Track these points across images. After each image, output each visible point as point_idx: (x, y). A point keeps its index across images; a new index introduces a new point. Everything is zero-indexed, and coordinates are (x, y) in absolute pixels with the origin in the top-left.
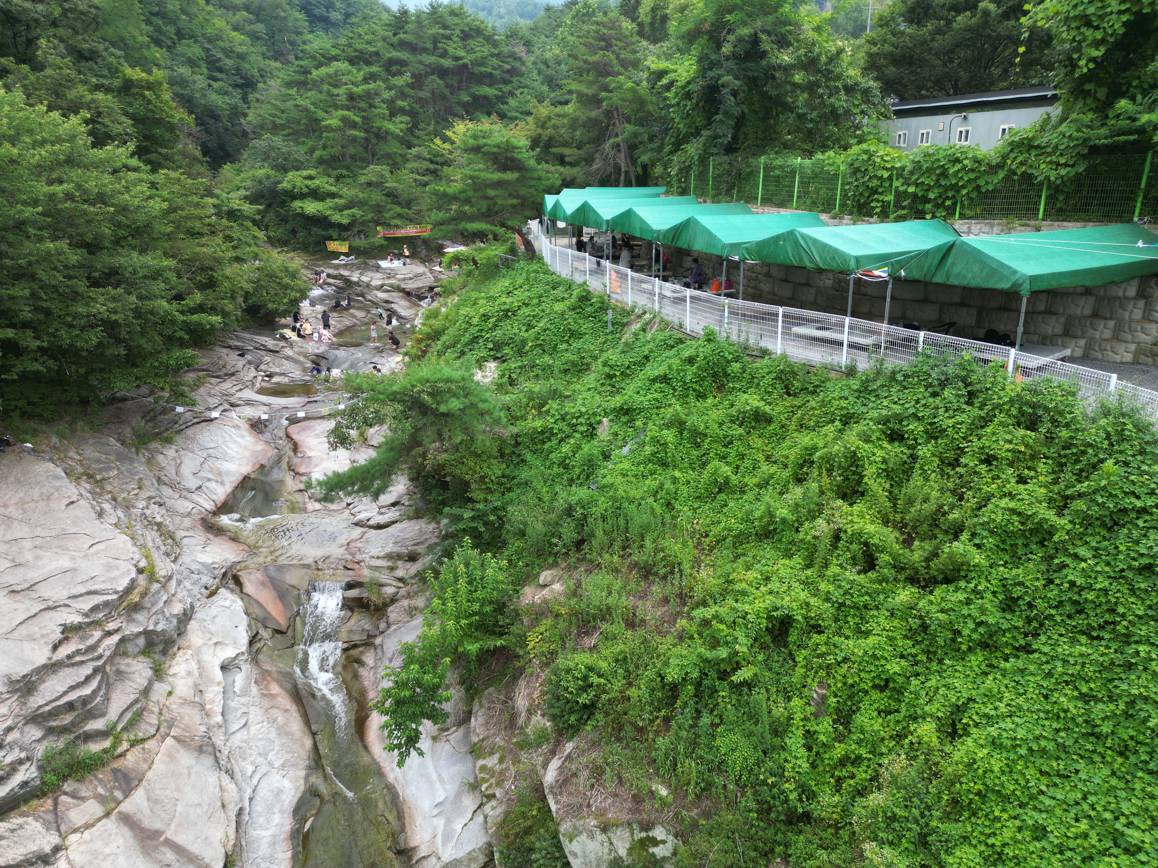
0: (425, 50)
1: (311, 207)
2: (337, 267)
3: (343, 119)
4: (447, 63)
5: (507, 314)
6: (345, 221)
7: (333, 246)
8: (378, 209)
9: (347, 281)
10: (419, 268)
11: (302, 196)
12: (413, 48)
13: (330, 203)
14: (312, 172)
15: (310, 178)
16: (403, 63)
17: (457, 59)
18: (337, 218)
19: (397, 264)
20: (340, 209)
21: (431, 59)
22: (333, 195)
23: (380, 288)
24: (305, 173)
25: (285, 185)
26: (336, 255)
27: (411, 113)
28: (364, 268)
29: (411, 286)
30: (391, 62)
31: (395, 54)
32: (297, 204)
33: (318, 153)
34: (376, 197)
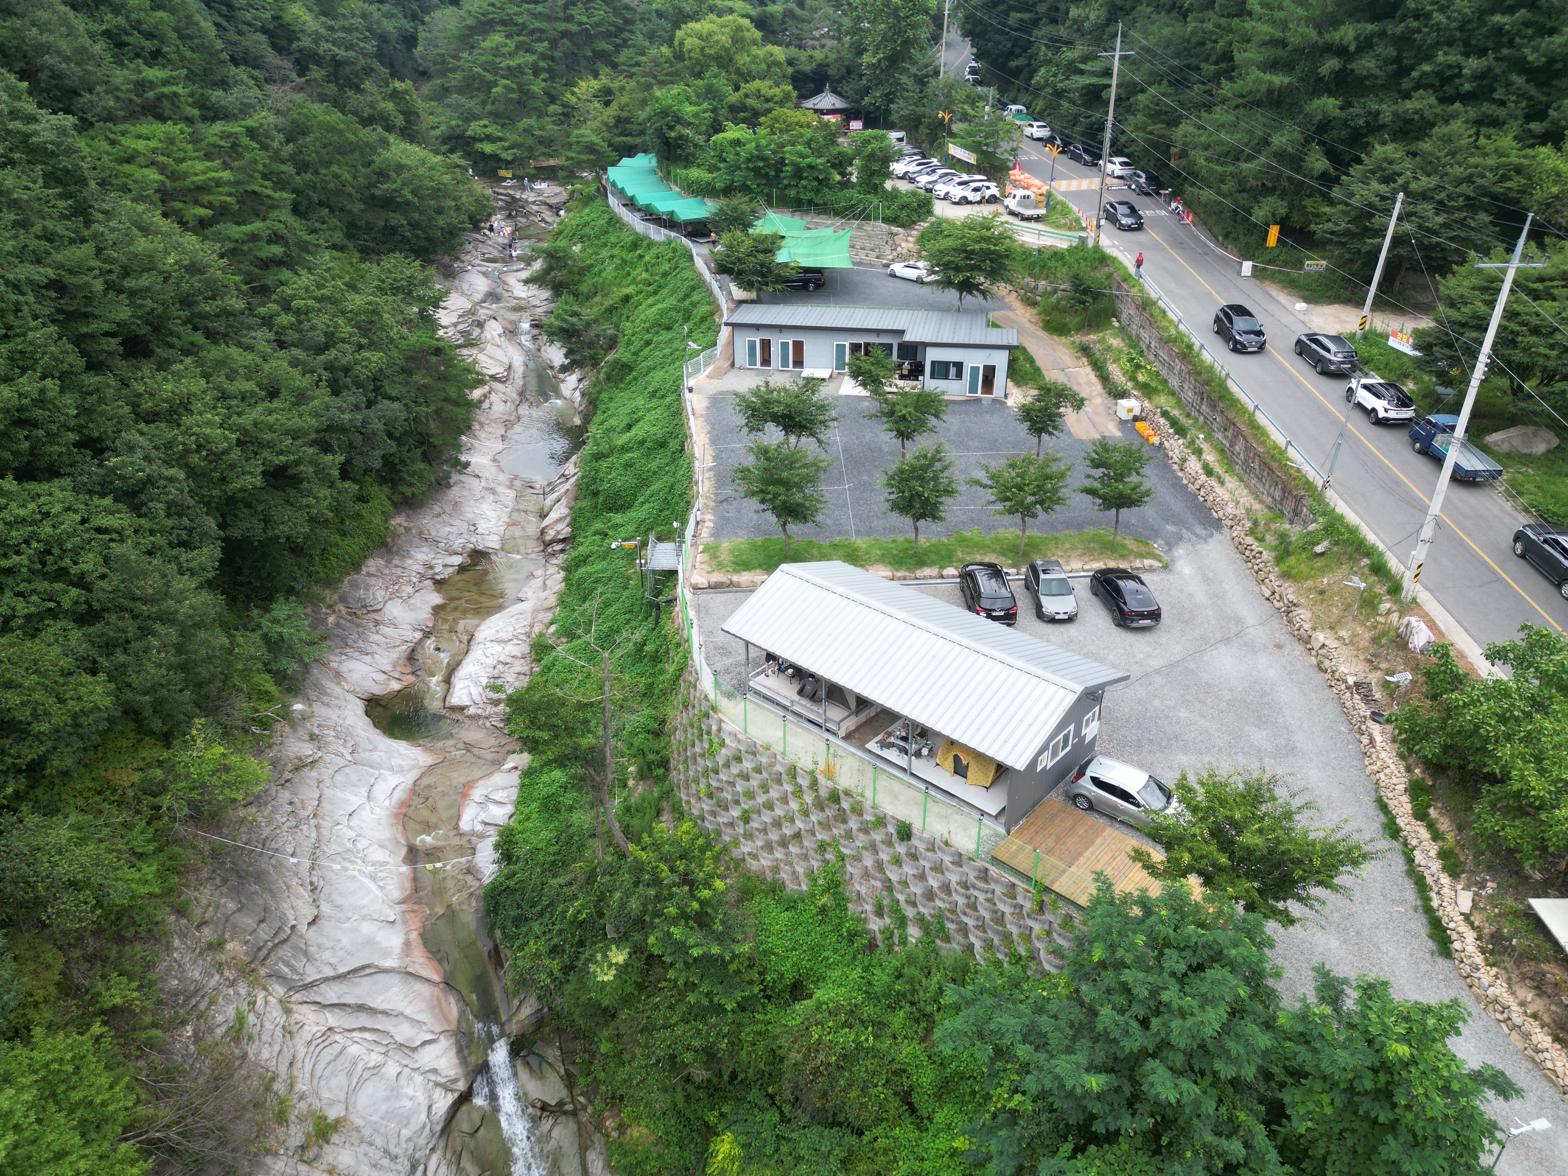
0: (557, 19)
1: (488, 148)
2: (506, 188)
3: (506, 87)
4: (573, 28)
5: (586, 224)
6: (510, 158)
7: (502, 173)
8: (531, 149)
9: (513, 198)
10: (558, 189)
11: (481, 140)
12: (549, 18)
13: (499, 144)
14: (486, 122)
15: (485, 126)
16: (542, 31)
17: (580, 24)
18: (504, 155)
19: (544, 185)
20: (506, 149)
21: (562, 26)
22: (501, 139)
23: (534, 203)
24: (482, 123)
25: (469, 133)
26: (504, 179)
27: (549, 70)
28: (523, 188)
29: (552, 201)
30: (534, 31)
31: (537, 25)
32: (478, 146)
33: (489, 108)
34: (529, 141)
